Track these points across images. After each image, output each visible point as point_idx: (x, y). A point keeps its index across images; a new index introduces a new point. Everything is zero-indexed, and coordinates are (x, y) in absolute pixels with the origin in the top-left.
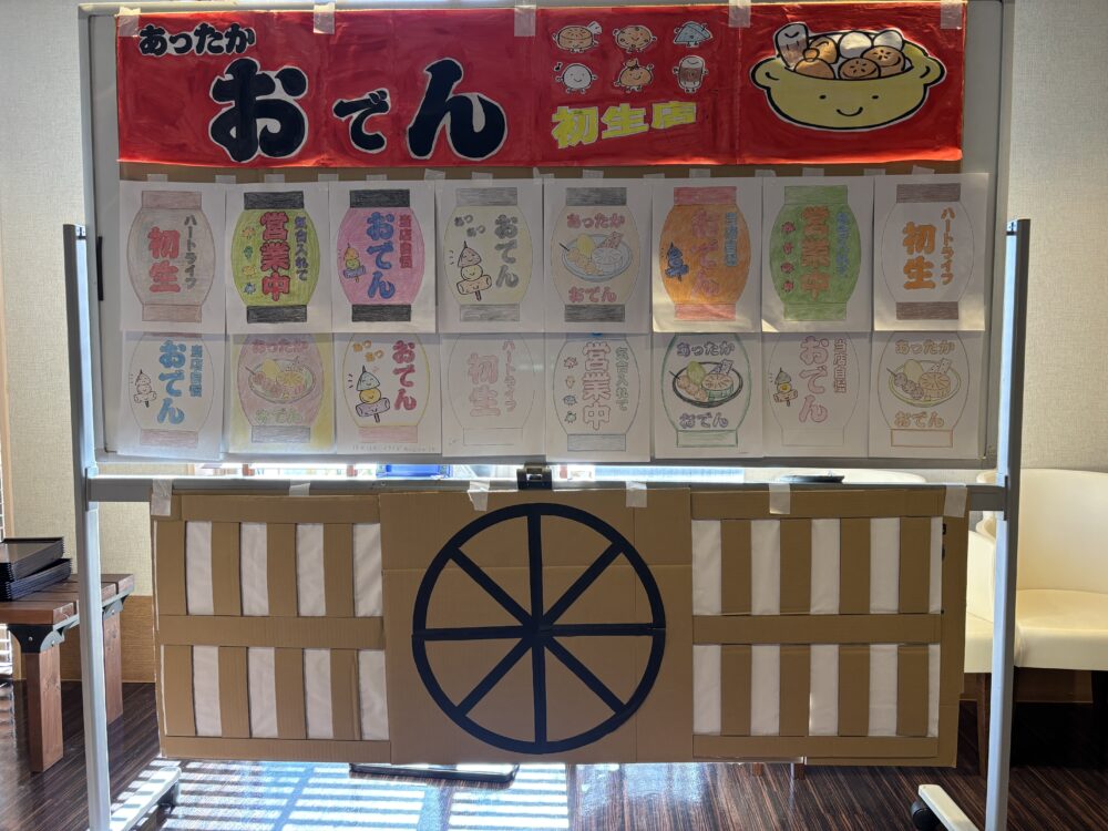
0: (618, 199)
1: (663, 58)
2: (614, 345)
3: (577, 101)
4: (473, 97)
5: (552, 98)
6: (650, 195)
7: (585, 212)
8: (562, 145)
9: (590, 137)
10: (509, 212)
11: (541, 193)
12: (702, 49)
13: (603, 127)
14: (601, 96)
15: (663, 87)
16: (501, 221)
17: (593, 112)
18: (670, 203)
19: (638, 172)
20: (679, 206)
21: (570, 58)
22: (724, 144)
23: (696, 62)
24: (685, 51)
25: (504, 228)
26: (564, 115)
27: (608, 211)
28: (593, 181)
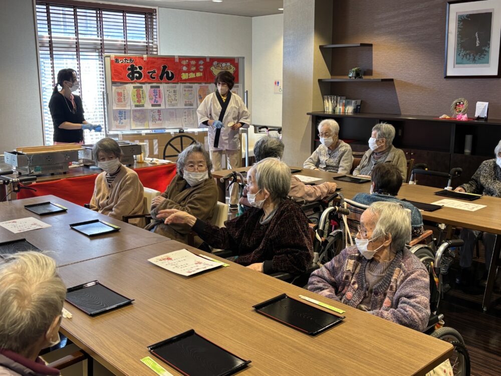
0: (192, 87)
1: (197, 66)
2: (192, 110)
3: (185, 72)
4: (169, 71)
5: (181, 71)
6: (196, 86)
7: (187, 89)
8: (183, 79)
9: (187, 78)
10: (176, 89)
11: (180, 87)
12: (202, 65)
13: (189, 76)
14: (189, 72)
15: (197, 70)
16: (174, 91)
17: (187, 74)
18: (199, 88)
19: (194, 83)
21: (183, 65)
22: (206, 79)
23: (202, 67)
24: (200, 65)
26: (183, 74)
27: (190, 89)
28: (188, 85)
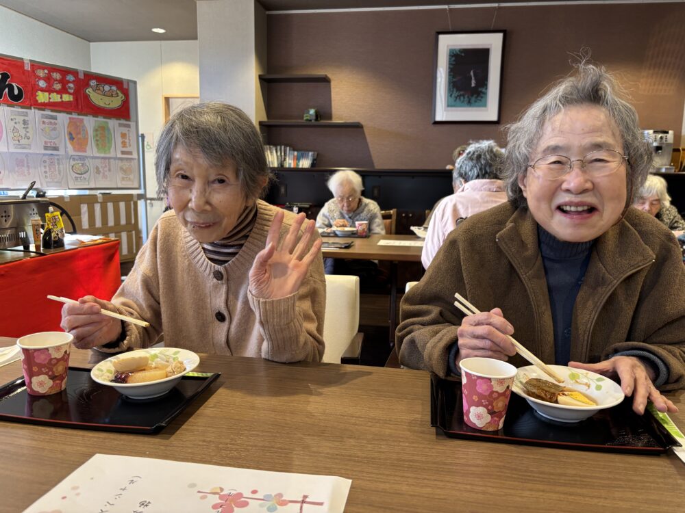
0: (55, 118)
1: (63, 82)
2: (56, 157)
3: (43, 90)
4: (14, 84)
5: (36, 88)
6: (63, 118)
7: (46, 120)
8: (39, 102)
9: (47, 101)
10: (26, 118)
11: (34, 114)
12: (73, 81)
13: (50, 98)
14: (49, 90)
15: (64, 91)
16: (24, 121)
17: (47, 94)
18: (68, 121)
19: (60, 112)
20: (70, 122)
21: (40, 78)
22: (80, 107)
23: (71, 85)
24: (69, 82)
25: (25, 122)
26: (39, 93)
27: (53, 121)
28: (48, 113)
